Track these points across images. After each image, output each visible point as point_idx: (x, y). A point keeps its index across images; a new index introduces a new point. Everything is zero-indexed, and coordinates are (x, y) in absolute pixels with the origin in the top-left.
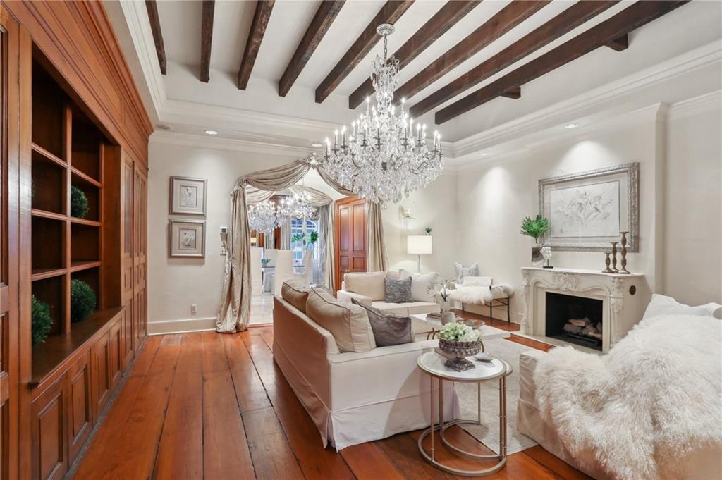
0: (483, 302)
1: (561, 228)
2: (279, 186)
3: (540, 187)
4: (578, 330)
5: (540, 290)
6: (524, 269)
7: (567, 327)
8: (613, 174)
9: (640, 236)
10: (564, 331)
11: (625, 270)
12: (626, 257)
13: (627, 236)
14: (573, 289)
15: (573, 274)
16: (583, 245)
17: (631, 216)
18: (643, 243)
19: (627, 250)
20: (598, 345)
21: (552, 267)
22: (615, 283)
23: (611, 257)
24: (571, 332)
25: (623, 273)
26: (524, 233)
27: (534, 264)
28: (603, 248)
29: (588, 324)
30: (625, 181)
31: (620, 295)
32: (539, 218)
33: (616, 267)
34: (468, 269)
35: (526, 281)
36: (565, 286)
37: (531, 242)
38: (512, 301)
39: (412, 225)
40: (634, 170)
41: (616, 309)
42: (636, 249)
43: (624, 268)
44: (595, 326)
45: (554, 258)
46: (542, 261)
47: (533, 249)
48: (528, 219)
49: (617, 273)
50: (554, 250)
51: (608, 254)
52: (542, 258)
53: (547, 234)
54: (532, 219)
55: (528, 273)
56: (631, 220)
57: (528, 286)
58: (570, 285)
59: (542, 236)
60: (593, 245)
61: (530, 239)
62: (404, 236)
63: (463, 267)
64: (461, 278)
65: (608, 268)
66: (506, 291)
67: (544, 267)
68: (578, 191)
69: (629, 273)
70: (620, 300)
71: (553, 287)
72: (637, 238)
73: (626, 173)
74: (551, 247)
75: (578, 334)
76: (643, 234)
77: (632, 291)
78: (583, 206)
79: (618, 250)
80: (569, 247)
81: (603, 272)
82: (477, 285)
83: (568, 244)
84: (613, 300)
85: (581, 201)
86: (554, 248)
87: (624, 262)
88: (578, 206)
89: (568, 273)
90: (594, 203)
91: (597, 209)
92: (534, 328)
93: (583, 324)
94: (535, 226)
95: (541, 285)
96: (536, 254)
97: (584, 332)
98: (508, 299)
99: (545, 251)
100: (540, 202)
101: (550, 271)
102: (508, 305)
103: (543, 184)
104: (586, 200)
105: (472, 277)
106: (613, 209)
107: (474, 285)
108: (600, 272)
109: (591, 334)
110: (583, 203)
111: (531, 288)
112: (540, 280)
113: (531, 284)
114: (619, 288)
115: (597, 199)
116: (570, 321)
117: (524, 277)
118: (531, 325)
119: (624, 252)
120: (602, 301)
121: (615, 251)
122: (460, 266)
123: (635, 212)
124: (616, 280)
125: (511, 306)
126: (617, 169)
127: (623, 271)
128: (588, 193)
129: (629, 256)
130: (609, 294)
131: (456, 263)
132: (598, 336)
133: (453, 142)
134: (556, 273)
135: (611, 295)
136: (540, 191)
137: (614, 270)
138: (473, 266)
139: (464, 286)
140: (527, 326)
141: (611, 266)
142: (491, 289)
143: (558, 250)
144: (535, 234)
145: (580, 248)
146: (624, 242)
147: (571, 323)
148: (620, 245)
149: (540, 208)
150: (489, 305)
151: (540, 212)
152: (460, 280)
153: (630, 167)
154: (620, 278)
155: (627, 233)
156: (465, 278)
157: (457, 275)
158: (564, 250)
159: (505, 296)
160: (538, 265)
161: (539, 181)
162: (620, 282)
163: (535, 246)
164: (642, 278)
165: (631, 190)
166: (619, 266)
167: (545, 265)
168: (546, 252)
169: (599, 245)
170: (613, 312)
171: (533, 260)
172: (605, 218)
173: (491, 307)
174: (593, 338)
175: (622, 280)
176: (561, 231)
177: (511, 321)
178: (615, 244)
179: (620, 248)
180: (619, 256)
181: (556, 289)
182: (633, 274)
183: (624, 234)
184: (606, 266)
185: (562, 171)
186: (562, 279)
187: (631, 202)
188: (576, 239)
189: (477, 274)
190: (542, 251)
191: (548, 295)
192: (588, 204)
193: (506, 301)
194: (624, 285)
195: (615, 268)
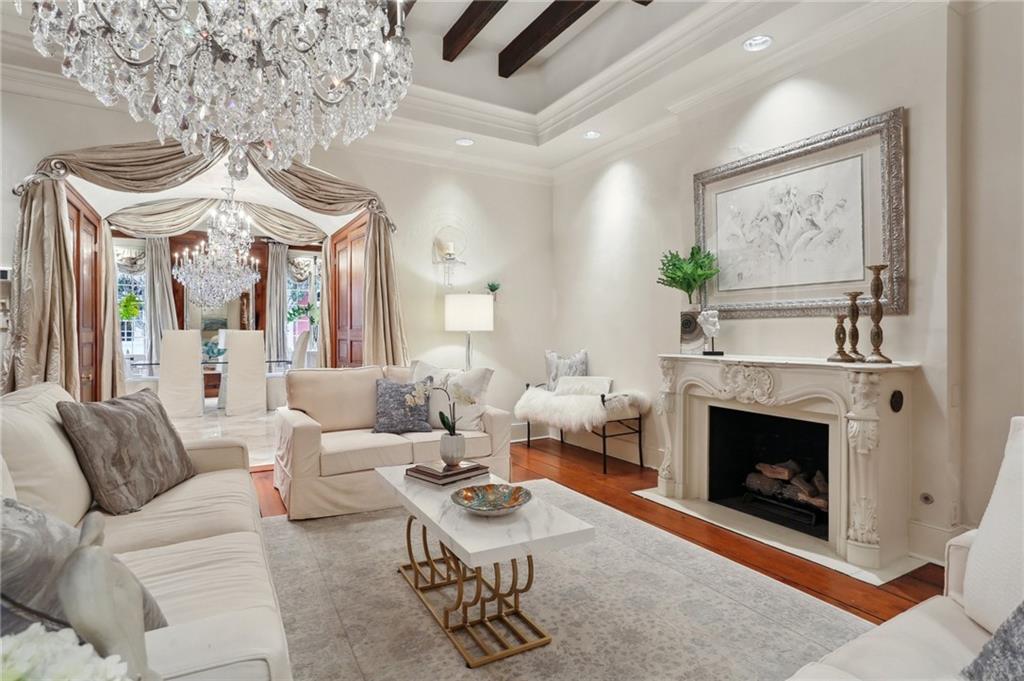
0: (588, 428)
1: (739, 271)
2: (152, 183)
3: (696, 189)
4: (776, 489)
5: (696, 402)
6: (665, 359)
7: (753, 482)
8: (848, 140)
9: (911, 277)
10: (746, 489)
11: (880, 355)
12: (881, 324)
13: (884, 276)
14: (763, 400)
15: (764, 366)
16: (785, 303)
17: (891, 231)
18: (917, 293)
19: (884, 309)
20: (817, 523)
21: (721, 354)
22: (859, 385)
23: (847, 324)
24: (759, 493)
25: (876, 362)
26: (664, 282)
27: (686, 347)
28: (828, 308)
29: (794, 474)
30: (875, 153)
31: (872, 413)
32: (695, 252)
33: (859, 347)
34: (568, 361)
35: (669, 384)
36: (747, 393)
37: (678, 301)
38: (647, 425)
39: (461, 276)
40: (896, 128)
41: (863, 447)
42: (903, 307)
43: (877, 351)
44: (809, 480)
45: (726, 333)
46: (702, 340)
47: (683, 315)
48: (675, 257)
49: (862, 361)
50: (725, 318)
51: (841, 319)
52: (701, 333)
53: (711, 285)
54: (682, 257)
55: (672, 365)
56: (891, 241)
57: (671, 394)
58: (758, 391)
59: (702, 288)
60: (806, 302)
61: (679, 294)
62: (441, 294)
63: (559, 358)
64: (554, 380)
65: (841, 351)
66: (634, 404)
67: (705, 353)
68: (772, 189)
69: (890, 362)
70: (871, 426)
71: (723, 396)
72: (904, 281)
73: (878, 136)
74: (720, 311)
75: (774, 497)
76: (917, 272)
77: (896, 402)
78: (783, 219)
79: (861, 311)
80: (756, 310)
81: (829, 360)
82: (581, 392)
83: (753, 303)
84: (854, 426)
85: (778, 208)
86: (726, 314)
87: (877, 337)
88: (773, 220)
89: (753, 365)
90: (808, 212)
91: (813, 224)
92: (684, 483)
93: (785, 475)
94: (688, 268)
95: (698, 392)
96: (690, 326)
97: (787, 493)
98: (640, 419)
99: (706, 320)
100: (697, 219)
101: (716, 361)
102: (640, 432)
103: (701, 180)
104: (790, 206)
105: (575, 377)
106: (849, 222)
107: (576, 393)
108: (824, 362)
109: (802, 497)
110: (784, 212)
111: (679, 399)
112: (697, 381)
113: (680, 389)
114: (867, 396)
115: (813, 201)
116: (758, 467)
117: (665, 374)
118: (679, 477)
119: (878, 313)
120: (826, 427)
121: (855, 312)
122: (553, 356)
123: (899, 223)
124: (862, 377)
125: (646, 434)
126: (858, 129)
127: (875, 358)
128: (793, 191)
129: (887, 323)
130: (843, 409)
131: (547, 351)
132: (817, 502)
133: (535, 112)
134: (729, 364)
135: (851, 414)
136: (696, 198)
137: (853, 356)
138: (579, 357)
139: (557, 395)
140: (671, 479)
141: (847, 347)
142: (603, 401)
143: (732, 318)
144: (687, 284)
145: (779, 310)
146: (877, 289)
147: (760, 472)
148: (867, 298)
149: (697, 233)
150: (601, 433)
151: (698, 241)
152: (552, 383)
153: (887, 121)
154: (870, 373)
155: (883, 267)
156: (561, 380)
157: (549, 373)
158: (745, 318)
159: (632, 414)
160: (693, 350)
161: (695, 176)
162: (872, 383)
163: (688, 308)
164: (916, 373)
165: (890, 173)
166: (864, 346)
167: (708, 348)
168: (709, 321)
169: (818, 301)
170: (856, 453)
171: (682, 340)
172: (830, 242)
173: (604, 437)
174: (807, 506)
175: (874, 378)
176: (740, 275)
177: (645, 465)
178: (854, 296)
179: (866, 306)
180: (865, 324)
181: (728, 401)
182: (897, 363)
183: (878, 269)
184: (835, 347)
185: (739, 151)
186: (740, 377)
187: (890, 201)
188: (768, 291)
189: (586, 373)
190: (700, 319)
191: (713, 411)
192: (795, 213)
193: (636, 424)
194: (878, 390)
195: (855, 352)
